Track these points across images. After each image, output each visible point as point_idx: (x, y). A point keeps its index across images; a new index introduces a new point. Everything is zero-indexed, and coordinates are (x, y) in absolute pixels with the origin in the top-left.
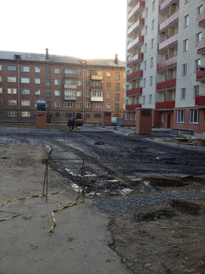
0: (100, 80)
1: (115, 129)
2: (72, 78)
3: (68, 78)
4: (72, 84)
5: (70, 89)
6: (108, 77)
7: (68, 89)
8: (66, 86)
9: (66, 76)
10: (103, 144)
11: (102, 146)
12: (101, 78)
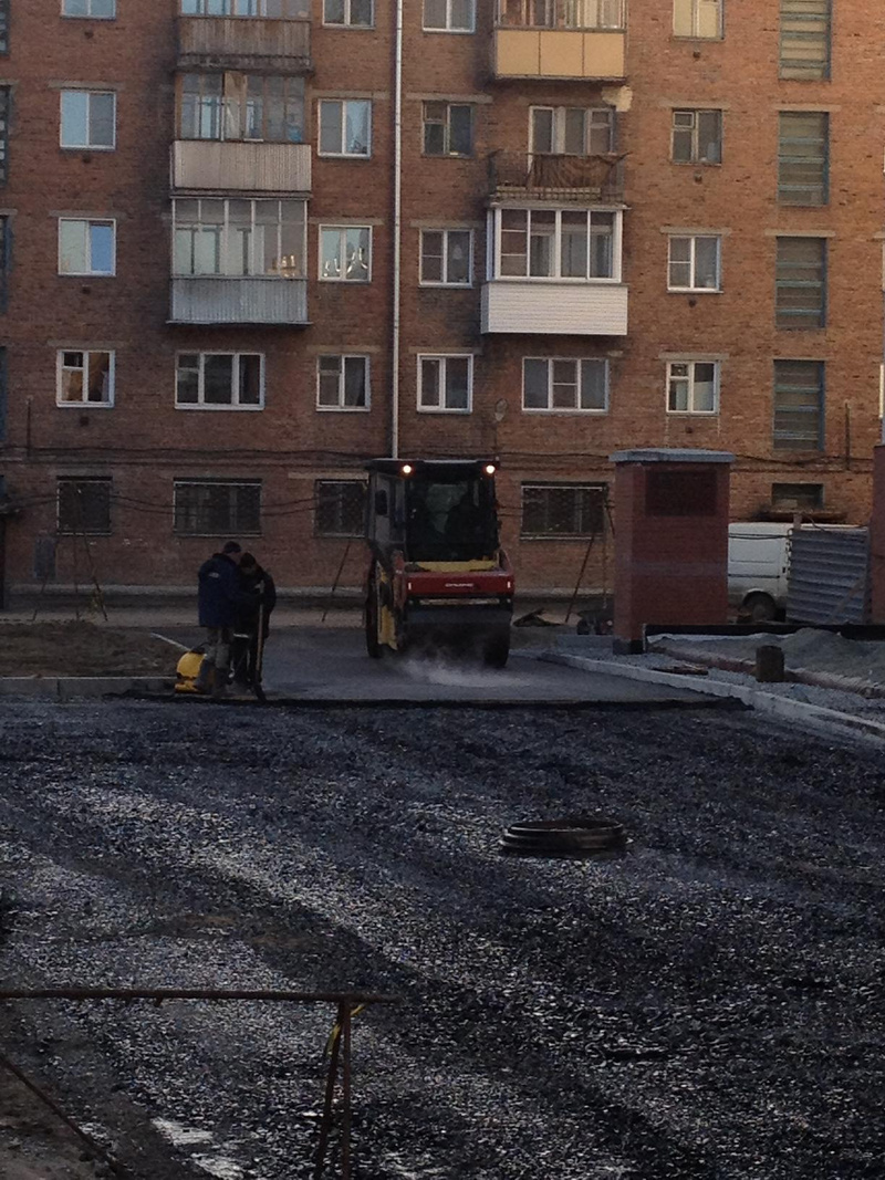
0: (589, 89)
1: (771, 669)
2: (261, 71)
3: (217, 70)
4: (262, 136)
5: (240, 198)
6: (696, 48)
7: (213, 196)
8: (186, 164)
9: (197, 40)
10: (612, 847)
11: (591, 873)
12: (605, 58)
